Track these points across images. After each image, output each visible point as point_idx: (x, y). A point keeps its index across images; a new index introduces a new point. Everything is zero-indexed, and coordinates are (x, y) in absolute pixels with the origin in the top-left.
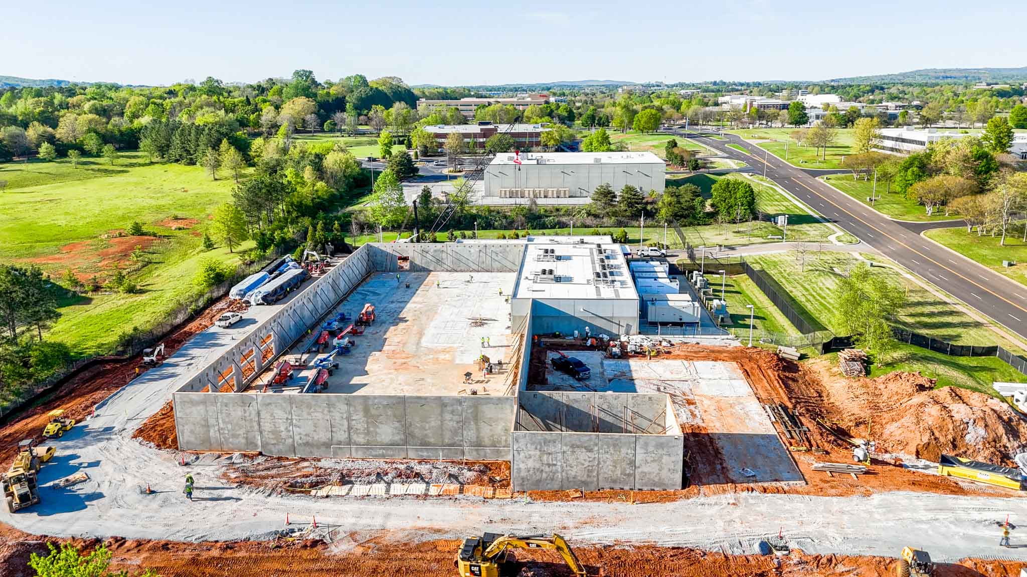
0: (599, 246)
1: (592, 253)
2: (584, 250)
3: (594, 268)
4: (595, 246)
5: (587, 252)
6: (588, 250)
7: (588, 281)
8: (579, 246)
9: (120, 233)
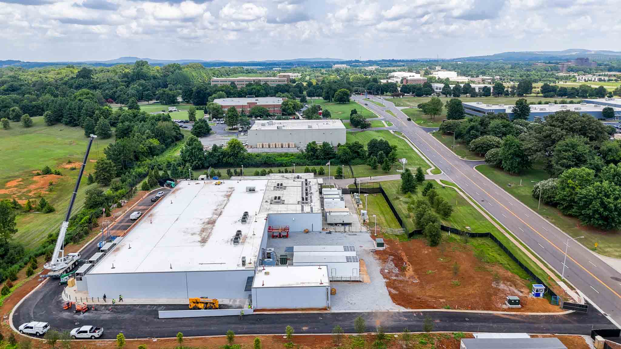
0: (306, 180)
1: (302, 184)
2: (298, 183)
3: (302, 194)
4: (304, 180)
5: (300, 184)
7: (299, 202)
8: (297, 180)
9: (38, 173)
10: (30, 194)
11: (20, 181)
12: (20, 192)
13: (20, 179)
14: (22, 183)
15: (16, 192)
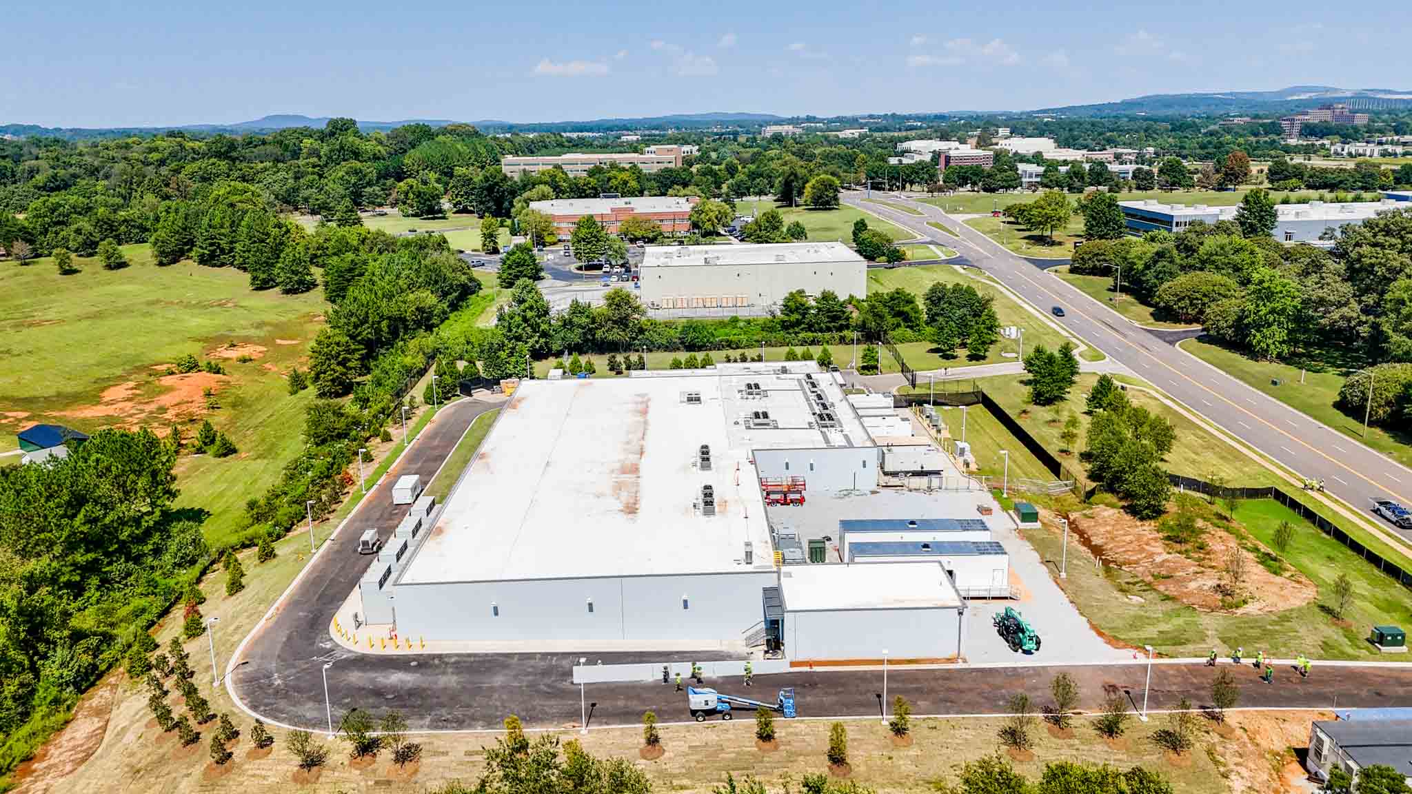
0: (808, 376)
1: (801, 385)
2: (788, 382)
3: (810, 405)
4: (803, 377)
5: (795, 385)
6: (796, 383)
7: (810, 424)
8: (783, 376)
9: (169, 369)
10: (167, 416)
11: (132, 389)
12: (142, 411)
13: (132, 384)
14: (138, 392)
15: (132, 412)
